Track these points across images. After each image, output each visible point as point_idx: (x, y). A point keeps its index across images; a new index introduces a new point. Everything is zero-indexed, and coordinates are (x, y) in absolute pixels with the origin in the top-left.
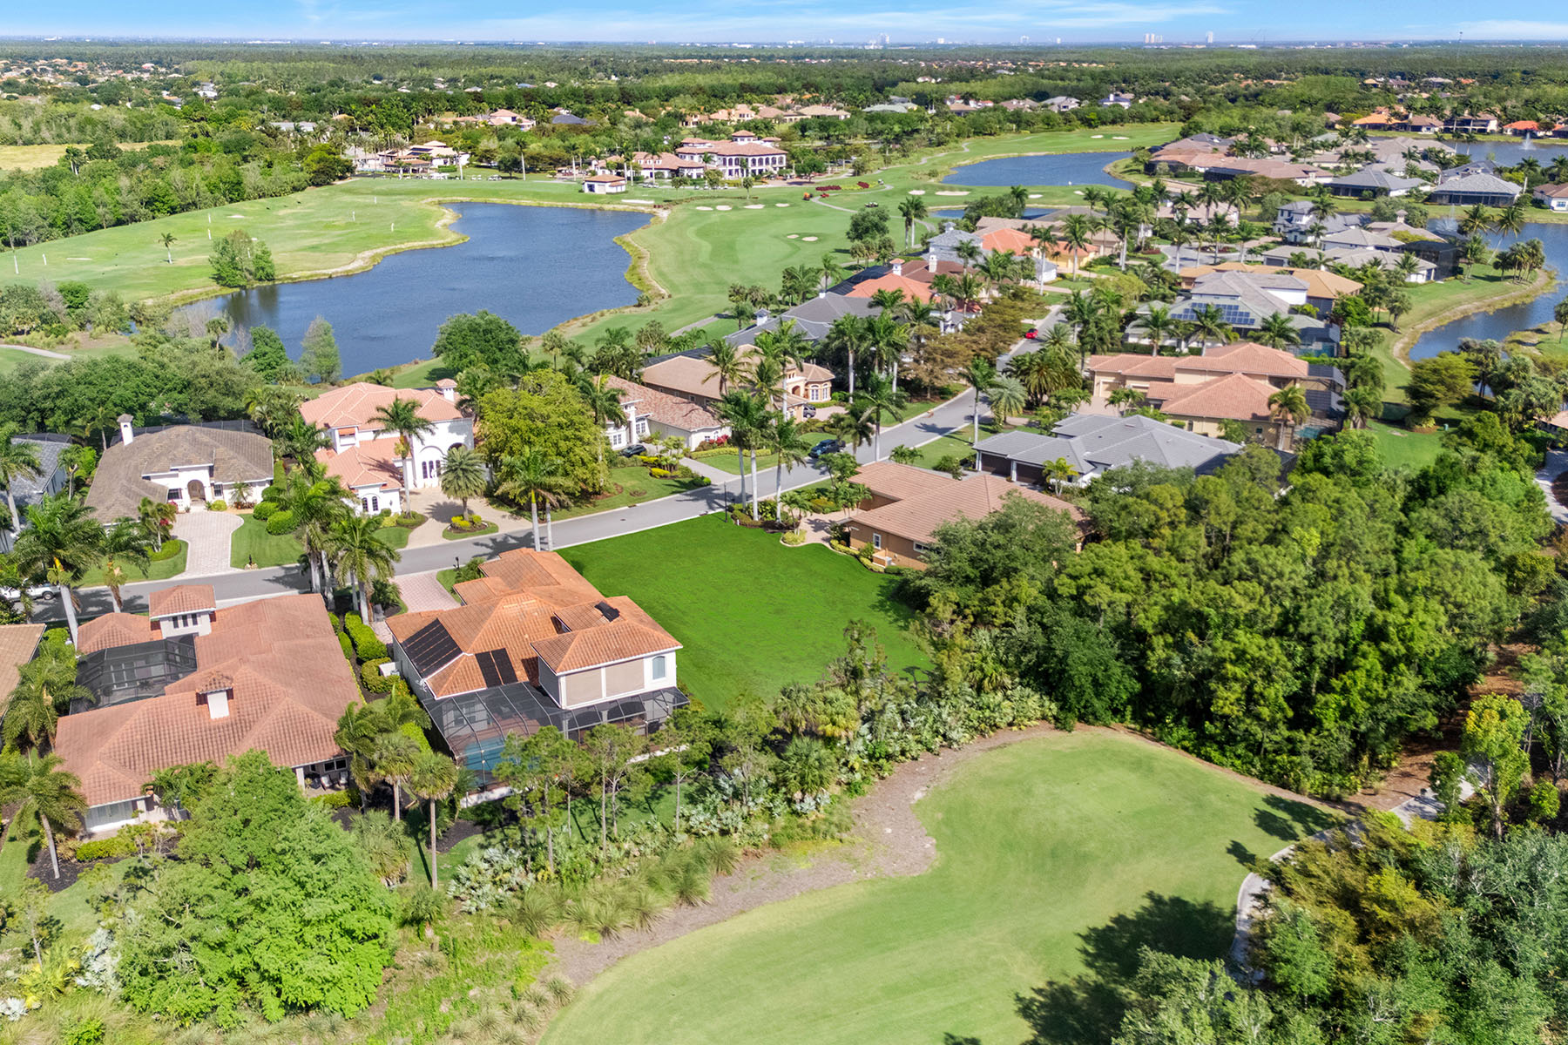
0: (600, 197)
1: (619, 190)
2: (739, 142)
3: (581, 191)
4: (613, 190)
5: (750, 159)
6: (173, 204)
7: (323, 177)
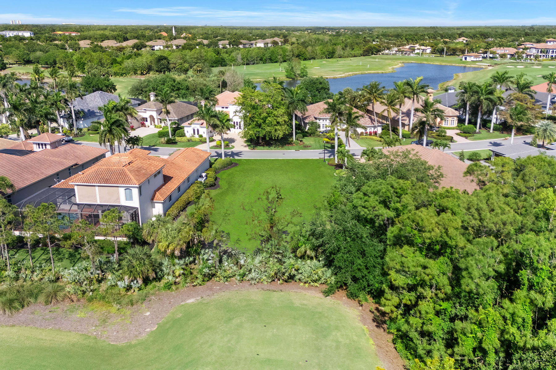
0: (468, 62)
1: (478, 59)
2: (549, 44)
3: (461, 60)
4: (475, 59)
5: (551, 50)
6: (306, 57)
7: (367, 53)
